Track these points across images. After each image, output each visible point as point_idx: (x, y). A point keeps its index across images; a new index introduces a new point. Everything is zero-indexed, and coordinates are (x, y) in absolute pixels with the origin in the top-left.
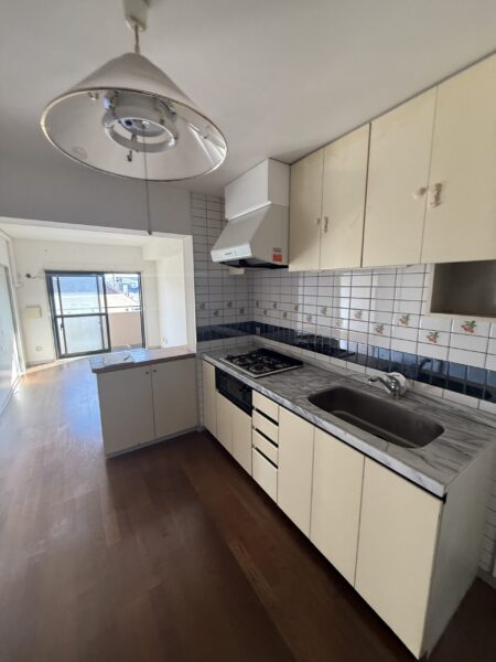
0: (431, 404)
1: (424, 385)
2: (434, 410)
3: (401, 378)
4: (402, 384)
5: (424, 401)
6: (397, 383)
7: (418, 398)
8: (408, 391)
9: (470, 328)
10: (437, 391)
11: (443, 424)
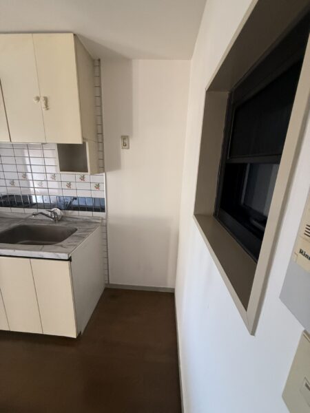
0: (75, 220)
1: (70, 211)
2: (76, 223)
3: (58, 211)
4: (59, 214)
5: (71, 220)
6: (55, 214)
7: (69, 219)
8: (62, 217)
9: (83, 178)
10: (76, 213)
11: (77, 228)
